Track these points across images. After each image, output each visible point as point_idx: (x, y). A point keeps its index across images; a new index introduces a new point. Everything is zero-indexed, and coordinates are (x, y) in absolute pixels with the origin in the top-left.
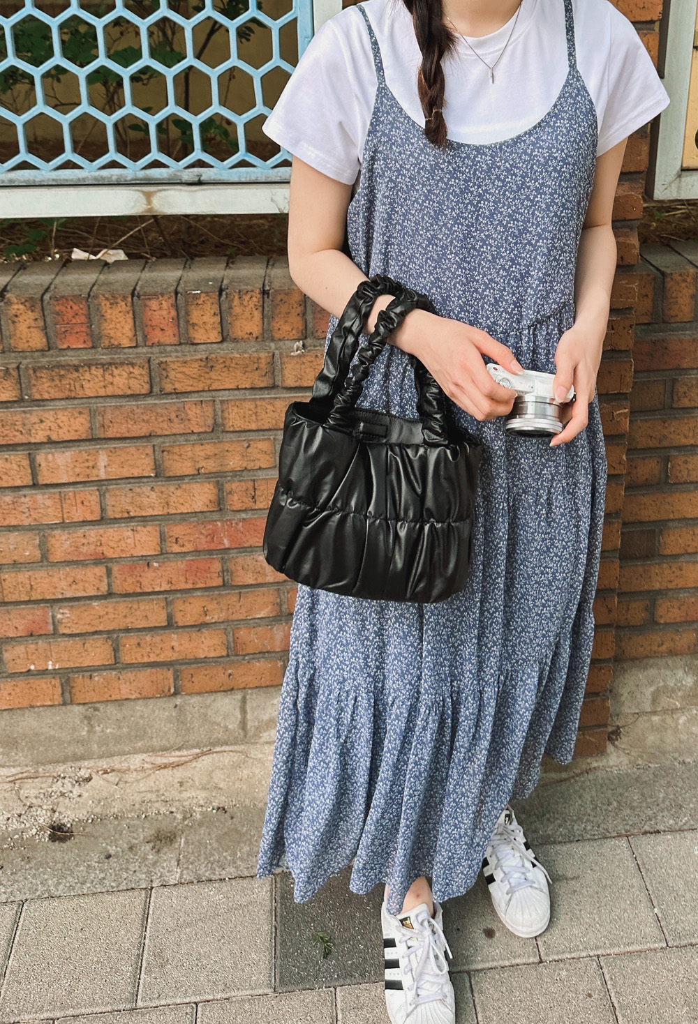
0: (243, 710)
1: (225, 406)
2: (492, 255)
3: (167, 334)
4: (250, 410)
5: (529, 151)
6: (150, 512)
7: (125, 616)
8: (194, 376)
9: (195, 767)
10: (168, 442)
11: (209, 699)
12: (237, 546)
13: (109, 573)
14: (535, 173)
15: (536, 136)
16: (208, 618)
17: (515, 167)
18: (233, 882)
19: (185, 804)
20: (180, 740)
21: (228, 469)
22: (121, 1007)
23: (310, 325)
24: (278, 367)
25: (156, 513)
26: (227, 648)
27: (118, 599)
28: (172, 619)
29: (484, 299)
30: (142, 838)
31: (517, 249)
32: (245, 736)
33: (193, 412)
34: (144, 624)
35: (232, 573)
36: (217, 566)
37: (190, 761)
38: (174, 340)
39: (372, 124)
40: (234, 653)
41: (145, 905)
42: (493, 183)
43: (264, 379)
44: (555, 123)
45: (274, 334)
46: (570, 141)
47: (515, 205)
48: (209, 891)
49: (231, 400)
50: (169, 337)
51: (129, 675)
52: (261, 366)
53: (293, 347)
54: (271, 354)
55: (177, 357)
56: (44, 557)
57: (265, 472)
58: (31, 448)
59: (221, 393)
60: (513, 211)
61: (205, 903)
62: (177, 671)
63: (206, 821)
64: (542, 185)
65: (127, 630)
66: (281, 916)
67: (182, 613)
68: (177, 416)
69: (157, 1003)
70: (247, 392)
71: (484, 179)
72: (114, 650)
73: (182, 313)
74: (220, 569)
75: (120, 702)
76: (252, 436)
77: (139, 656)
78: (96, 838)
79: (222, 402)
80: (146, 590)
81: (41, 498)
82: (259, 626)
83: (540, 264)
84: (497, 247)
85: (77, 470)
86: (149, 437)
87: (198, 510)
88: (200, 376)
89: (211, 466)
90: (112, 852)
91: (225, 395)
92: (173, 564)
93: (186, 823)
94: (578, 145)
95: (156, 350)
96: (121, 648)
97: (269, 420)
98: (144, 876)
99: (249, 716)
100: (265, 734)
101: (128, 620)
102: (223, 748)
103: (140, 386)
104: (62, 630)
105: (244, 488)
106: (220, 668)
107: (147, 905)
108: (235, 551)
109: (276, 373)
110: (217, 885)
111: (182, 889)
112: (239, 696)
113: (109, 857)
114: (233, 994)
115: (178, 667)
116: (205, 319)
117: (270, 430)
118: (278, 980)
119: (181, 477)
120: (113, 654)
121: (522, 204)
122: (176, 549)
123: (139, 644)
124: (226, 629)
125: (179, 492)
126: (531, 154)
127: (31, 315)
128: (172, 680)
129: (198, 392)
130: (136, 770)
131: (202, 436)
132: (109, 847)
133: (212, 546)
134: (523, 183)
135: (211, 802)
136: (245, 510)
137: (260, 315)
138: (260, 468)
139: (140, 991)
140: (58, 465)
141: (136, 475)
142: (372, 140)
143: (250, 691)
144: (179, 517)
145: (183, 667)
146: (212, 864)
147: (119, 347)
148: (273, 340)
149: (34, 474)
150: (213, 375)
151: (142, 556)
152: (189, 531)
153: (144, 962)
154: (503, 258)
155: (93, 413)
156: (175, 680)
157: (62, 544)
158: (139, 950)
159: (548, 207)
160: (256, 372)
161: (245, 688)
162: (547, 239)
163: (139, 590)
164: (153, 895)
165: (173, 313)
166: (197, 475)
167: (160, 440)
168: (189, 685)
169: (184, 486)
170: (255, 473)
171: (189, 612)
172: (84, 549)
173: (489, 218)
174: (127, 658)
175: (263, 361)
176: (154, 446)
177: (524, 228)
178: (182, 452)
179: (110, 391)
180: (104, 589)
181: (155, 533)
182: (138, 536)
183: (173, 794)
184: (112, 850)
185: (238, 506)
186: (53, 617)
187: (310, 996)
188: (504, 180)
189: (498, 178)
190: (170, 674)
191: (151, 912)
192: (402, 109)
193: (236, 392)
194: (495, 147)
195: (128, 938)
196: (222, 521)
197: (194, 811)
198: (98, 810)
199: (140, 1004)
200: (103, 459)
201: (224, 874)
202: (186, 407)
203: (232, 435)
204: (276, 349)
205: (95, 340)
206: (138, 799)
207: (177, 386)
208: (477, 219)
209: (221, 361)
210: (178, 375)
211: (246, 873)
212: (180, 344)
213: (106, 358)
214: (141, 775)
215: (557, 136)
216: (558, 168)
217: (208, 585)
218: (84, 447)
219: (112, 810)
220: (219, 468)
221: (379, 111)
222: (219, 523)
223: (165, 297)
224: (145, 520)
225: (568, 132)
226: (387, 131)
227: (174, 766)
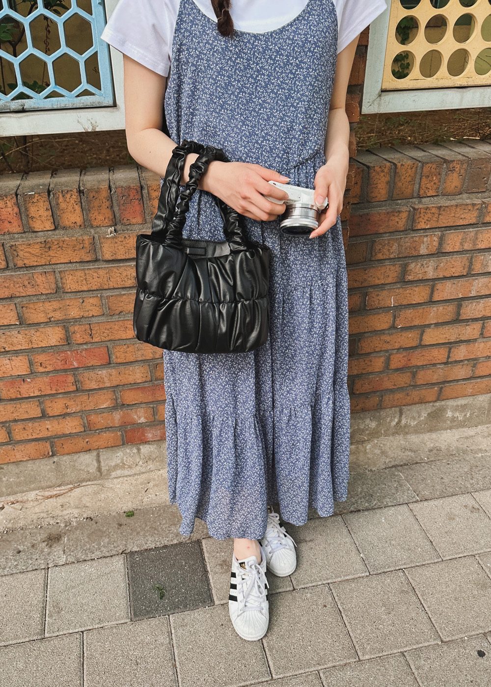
0: (99, 461)
1: (63, 275)
2: (267, 115)
3: (14, 225)
4: (81, 277)
5: (291, 37)
6: (20, 347)
7: (13, 413)
8: (37, 254)
9: (70, 496)
10: (25, 301)
11: (76, 457)
12: (83, 366)
14: (296, 53)
15: (295, 27)
16: (69, 410)
17: (282, 49)
18: (100, 560)
19: (65, 517)
20: (59, 482)
21: (70, 317)
22: (35, 638)
23: (117, 215)
24: (98, 246)
25: (24, 348)
26: (84, 427)
27: (6, 403)
28: (44, 412)
29: (262, 148)
30: (39, 540)
31: (285, 110)
32: (101, 475)
33: (40, 279)
34: (26, 416)
35: (82, 383)
36: (71, 379)
37: (67, 492)
38: (20, 230)
39: (177, 24)
40: (89, 429)
41: (45, 578)
42: (267, 61)
43: (89, 255)
44: (308, 17)
45: (92, 223)
46: (319, 31)
47: (283, 77)
48: (86, 567)
49: (66, 271)
50: (15, 228)
51: (21, 447)
52: (85, 246)
53: (107, 232)
54: (92, 237)
55: (23, 241)
57: (97, 318)
59: (58, 266)
60: (281, 82)
61: (83, 574)
62: (52, 442)
63: (80, 527)
64: (301, 62)
65: (15, 421)
66: (132, 577)
67: (51, 409)
68: (29, 283)
69: (57, 634)
70: (78, 265)
71: (261, 59)
72: (8, 433)
73: (23, 209)
74: (73, 380)
75: (17, 463)
76: (85, 295)
77: (25, 435)
78: (10, 542)
79: (60, 272)
80: (24, 396)
82: (104, 413)
83: (300, 120)
84: (271, 109)
86: (11, 298)
87: (53, 345)
88: (42, 254)
89: (58, 315)
90: (21, 549)
91: (62, 267)
92: (40, 379)
93: (67, 528)
94: (325, 35)
95: (7, 237)
96: (13, 432)
97: (96, 283)
98: (43, 561)
99: (102, 464)
100: (113, 473)
101: (14, 415)
102: (87, 483)
105: (84, 329)
106: (81, 439)
107: (46, 578)
108: (82, 369)
109: (97, 251)
110: (90, 563)
111: (67, 567)
112: (95, 453)
113: (19, 552)
114: (105, 624)
115: (52, 440)
116: (40, 213)
117: (97, 290)
118: (132, 614)
119: (38, 324)
120: (7, 436)
121: (287, 76)
122: (41, 369)
123: (24, 428)
124: (81, 416)
125: (38, 334)
126: (293, 39)
128: (49, 447)
129: (42, 265)
130: (32, 500)
131: (49, 296)
132: (19, 547)
133: (66, 367)
134: (288, 61)
135: (82, 515)
136: (86, 343)
137: (80, 208)
138: (93, 316)
139: (46, 628)
141: (6, 324)
142: (178, 36)
143: (101, 450)
144: (40, 350)
145: (56, 440)
146: (86, 551)
148: (92, 227)
150: (51, 253)
151: (18, 375)
152: (49, 358)
153: (47, 611)
154: (275, 117)
156: (51, 448)
158: (43, 604)
159: (305, 78)
160: (83, 251)
161: (98, 449)
162: (304, 101)
163: (19, 396)
164: (49, 572)
165: (16, 210)
166: (49, 322)
167: (19, 300)
168: (62, 449)
169: (41, 330)
170: (90, 319)
171: (56, 407)
173: (265, 88)
174: (17, 437)
175: (86, 242)
176: (15, 304)
177: (289, 95)
178: (36, 307)
181: (25, 361)
182: (13, 363)
183: (58, 512)
184: (21, 548)
185: (80, 341)
187: (153, 622)
188: (275, 59)
189: (270, 58)
190: (48, 445)
191: (49, 582)
192: (200, 10)
193: (69, 265)
194: (268, 34)
195: (36, 598)
196: (70, 351)
197: (72, 521)
198: (10, 525)
199: (47, 635)
201: (93, 556)
202: (35, 277)
203: (70, 295)
204: (95, 233)
206: (35, 517)
207: (25, 262)
208: (256, 89)
209: (56, 243)
210: (25, 254)
211: (107, 554)
212: (24, 232)
214: (36, 503)
215: (310, 26)
216: (312, 49)
217: (66, 391)
219: (19, 525)
220: (64, 317)
221: (182, 14)
222: (69, 353)
223: (9, 198)
224: (17, 353)
225: (318, 24)
226: (189, 28)
227: (57, 496)
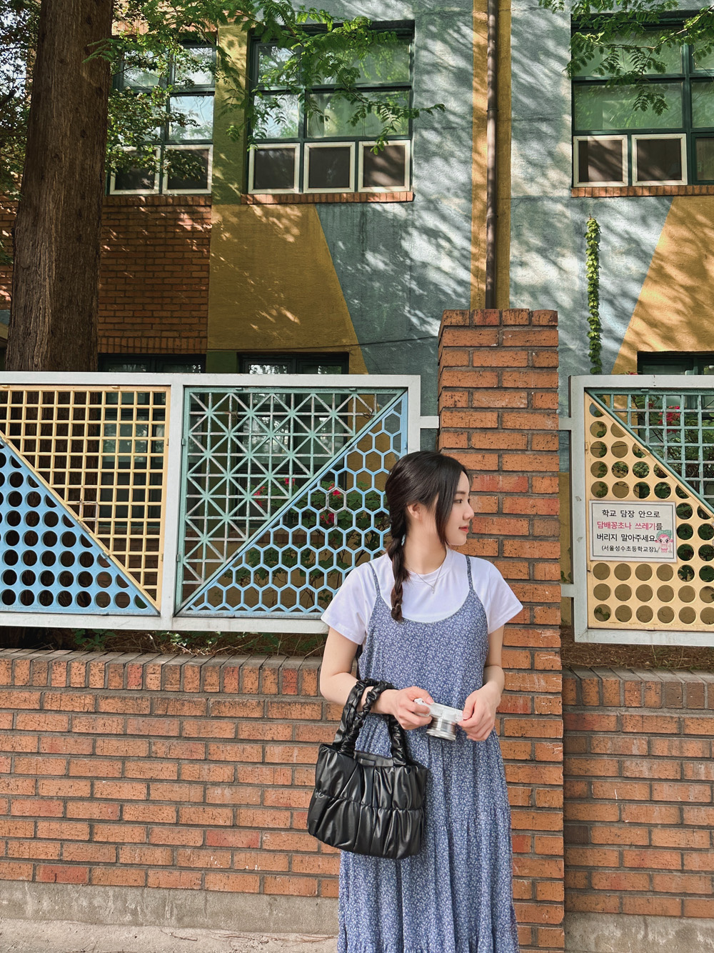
5: (451, 626)
13: (292, 815)
14: (455, 637)
15: (454, 619)
17: (444, 634)
20: (317, 927)
31: (447, 676)
34: (306, 849)
37: (322, 941)
39: (373, 614)
44: (464, 613)
46: (472, 622)
56: (262, 803)
58: (265, 742)
60: (445, 656)
62: (320, 881)
64: (459, 643)
65: (297, 852)
72: (289, 863)
75: (288, 897)
77: (301, 868)
81: (266, 770)
83: (459, 684)
85: (284, 757)
96: (293, 862)
101: (298, 846)
103: (317, 716)
104: (265, 847)
115: (320, 878)
120: (288, 865)
121: (449, 652)
123: (302, 861)
127: (273, 677)
130: (292, 941)
134: (449, 642)
140: (275, 753)
142: (373, 622)
145: (324, 879)
147: (309, 695)
149: (264, 757)
155: (295, 728)
156: (318, 887)
157: (272, 796)
162: (462, 671)
168: (326, 891)
172: (281, 801)
173: (432, 659)
174: (295, 869)
177: (450, 665)
179: (303, 717)
180: (288, 825)
186: (262, 838)
190: (316, 883)
200: (296, 752)
205: (299, 692)
208: (426, 660)
213: (303, 701)
214: (295, 944)
215: (465, 619)
216: (467, 635)
218: (288, 745)
221: (377, 608)
225: (471, 618)
227: (313, 942)
